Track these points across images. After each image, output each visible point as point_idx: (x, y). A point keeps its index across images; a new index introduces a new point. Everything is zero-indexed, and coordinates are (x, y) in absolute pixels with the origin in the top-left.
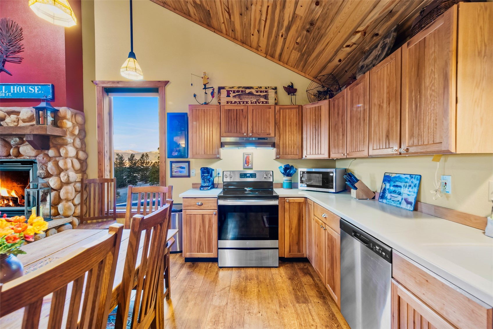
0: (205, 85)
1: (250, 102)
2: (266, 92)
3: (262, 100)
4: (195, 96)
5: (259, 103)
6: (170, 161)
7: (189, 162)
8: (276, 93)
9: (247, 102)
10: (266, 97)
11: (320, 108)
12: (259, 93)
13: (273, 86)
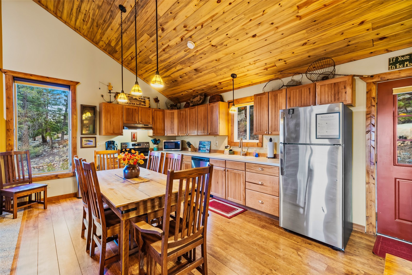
0: (110, 91)
1: (136, 104)
2: (144, 99)
3: (142, 103)
4: (102, 96)
5: (141, 105)
6: (81, 137)
7: (95, 138)
8: (149, 101)
9: (134, 104)
10: (144, 102)
11: (173, 113)
12: (140, 100)
13: (148, 96)
